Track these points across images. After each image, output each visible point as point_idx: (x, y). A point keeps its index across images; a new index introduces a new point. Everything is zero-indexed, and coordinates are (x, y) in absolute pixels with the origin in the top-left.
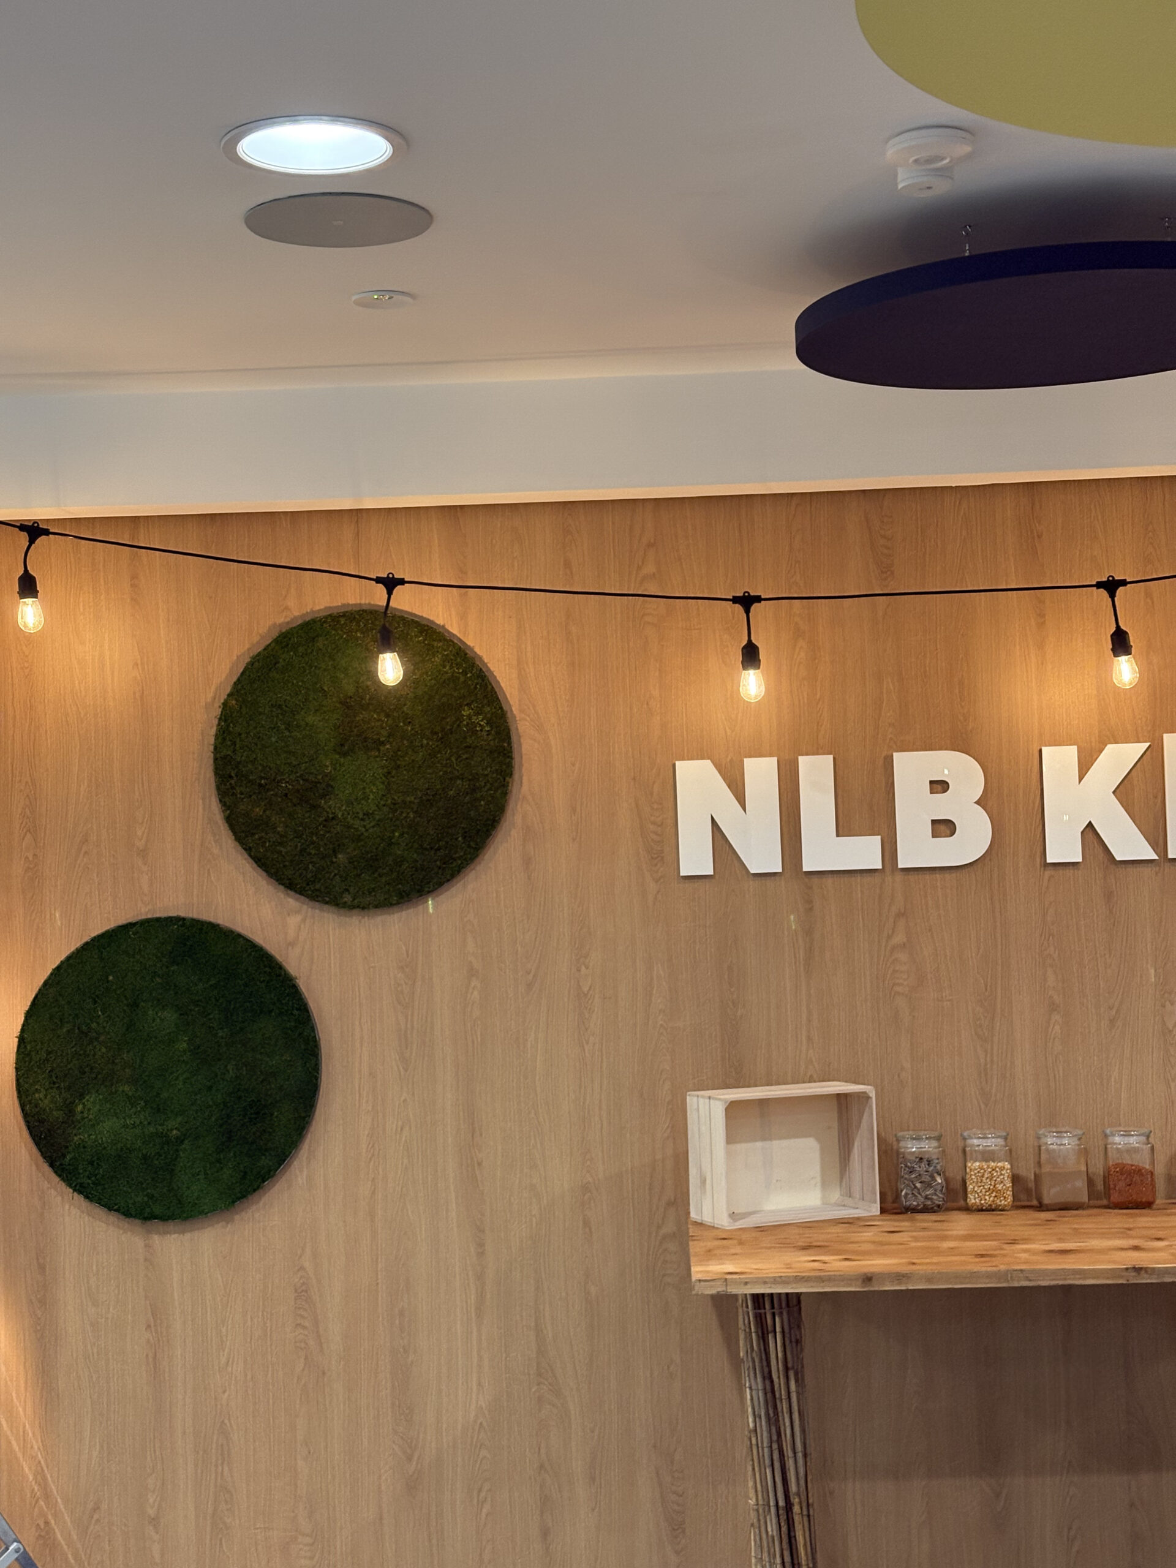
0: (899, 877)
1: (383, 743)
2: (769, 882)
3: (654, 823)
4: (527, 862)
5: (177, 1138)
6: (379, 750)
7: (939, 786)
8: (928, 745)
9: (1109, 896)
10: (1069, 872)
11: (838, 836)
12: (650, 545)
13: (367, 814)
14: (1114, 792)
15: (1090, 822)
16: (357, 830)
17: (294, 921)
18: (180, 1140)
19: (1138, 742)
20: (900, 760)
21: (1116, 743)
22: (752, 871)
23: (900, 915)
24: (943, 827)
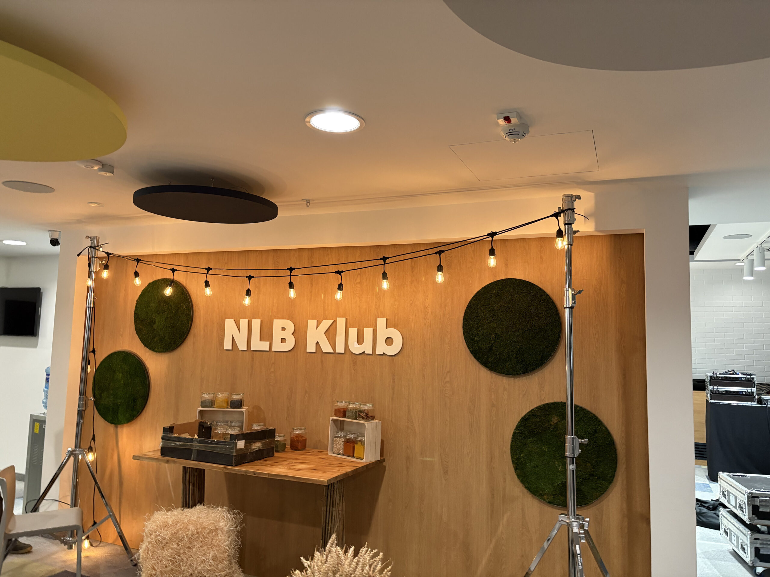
0: (274, 353)
1: (166, 311)
2: (244, 352)
3: (221, 335)
4: (194, 343)
5: (119, 405)
6: (165, 313)
7: (283, 329)
8: (283, 318)
9: (322, 362)
10: (313, 354)
11: (260, 341)
12: (226, 263)
13: (161, 329)
14: (325, 333)
15: (318, 342)
16: (159, 333)
17: (147, 354)
18: (120, 405)
19: (332, 319)
20: (275, 321)
21: (327, 319)
22: (240, 349)
23: (273, 363)
24: (283, 340)
